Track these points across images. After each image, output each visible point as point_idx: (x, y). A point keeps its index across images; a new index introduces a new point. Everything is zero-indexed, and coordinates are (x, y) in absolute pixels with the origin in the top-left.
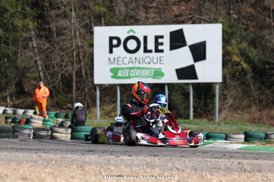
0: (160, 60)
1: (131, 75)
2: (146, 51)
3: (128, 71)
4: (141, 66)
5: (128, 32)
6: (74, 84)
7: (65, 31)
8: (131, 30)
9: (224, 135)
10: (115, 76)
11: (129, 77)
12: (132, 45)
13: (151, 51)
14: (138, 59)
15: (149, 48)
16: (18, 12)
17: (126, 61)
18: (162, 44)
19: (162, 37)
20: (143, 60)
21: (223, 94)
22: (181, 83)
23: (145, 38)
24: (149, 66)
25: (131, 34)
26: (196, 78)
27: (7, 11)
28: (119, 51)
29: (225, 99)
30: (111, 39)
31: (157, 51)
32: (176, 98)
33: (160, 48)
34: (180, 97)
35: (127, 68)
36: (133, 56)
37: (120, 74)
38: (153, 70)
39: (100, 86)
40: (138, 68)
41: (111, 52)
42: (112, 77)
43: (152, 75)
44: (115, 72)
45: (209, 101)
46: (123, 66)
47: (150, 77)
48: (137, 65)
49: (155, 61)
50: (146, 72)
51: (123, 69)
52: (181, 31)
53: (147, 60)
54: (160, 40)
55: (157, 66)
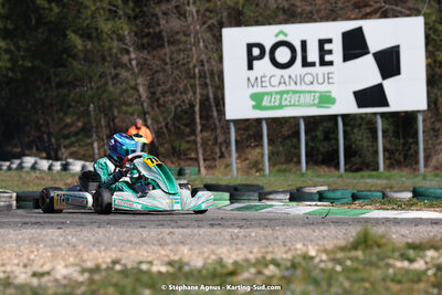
0: (328, 78)
1: (283, 104)
2: (305, 64)
3: (278, 96)
4: (298, 88)
5: (277, 35)
6: (198, 120)
7: (178, 37)
8: (281, 32)
9: (380, 194)
10: (258, 106)
11: (280, 107)
12: (283, 55)
13: (313, 64)
14: (293, 77)
15: (310, 60)
16: (103, 9)
17: (275, 81)
18: (330, 52)
19: (330, 41)
20: (302, 79)
21: (434, 129)
22: (366, 114)
23: (304, 44)
24: (311, 88)
25: (282, 38)
26: (386, 104)
27: (86, 7)
28: (263, 66)
29: (437, 136)
30: (250, 47)
31: (323, 63)
32: (359, 138)
33: (328, 58)
34: (365, 135)
35: (277, 93)
36: (285, 72)
37: (266, 102)
38: (318, 94)
39: (236, 122)
40: (295, 92)
41: (250, 67)
42: (254, 107)
43: (316, 102)
44: (257, 99)
45: (411, 140)
46: (270, 89)
47: (314, 105)
48: (293, 87)
49: (321, 80)
50: (308, 98)
51: (270, 94)
52: (360, 30)
53: (308, 79)
54: (327, 47)
55: (324, 88)
